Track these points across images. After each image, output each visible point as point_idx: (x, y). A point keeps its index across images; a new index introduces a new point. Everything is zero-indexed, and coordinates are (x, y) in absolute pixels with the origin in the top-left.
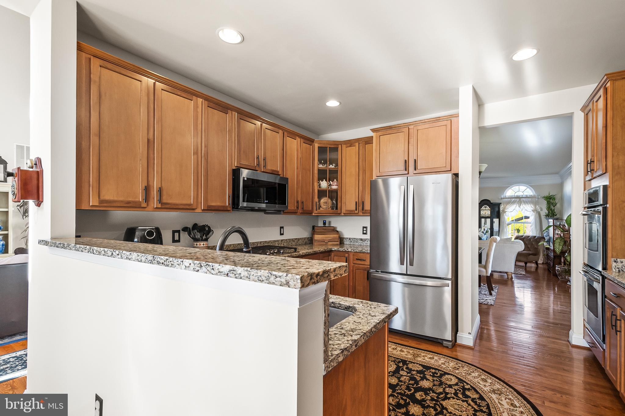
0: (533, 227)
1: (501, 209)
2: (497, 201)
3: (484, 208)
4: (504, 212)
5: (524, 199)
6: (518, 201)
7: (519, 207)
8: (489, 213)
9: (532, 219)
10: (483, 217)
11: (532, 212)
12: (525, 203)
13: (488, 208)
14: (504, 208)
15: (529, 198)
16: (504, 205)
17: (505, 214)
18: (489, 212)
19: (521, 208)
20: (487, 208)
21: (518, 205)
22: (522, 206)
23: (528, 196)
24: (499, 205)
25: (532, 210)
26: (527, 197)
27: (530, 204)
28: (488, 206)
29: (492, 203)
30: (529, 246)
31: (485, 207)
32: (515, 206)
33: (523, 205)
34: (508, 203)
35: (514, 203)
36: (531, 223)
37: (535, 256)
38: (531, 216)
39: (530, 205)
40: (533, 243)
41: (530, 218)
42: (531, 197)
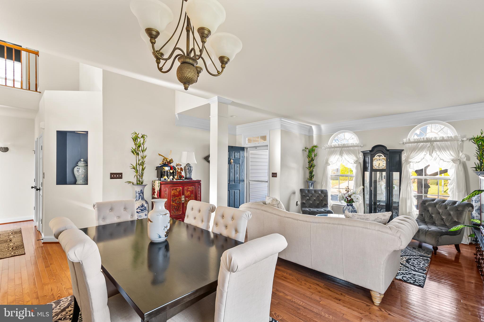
0: (452, 185)
1: (403, 158)
2: (398, 147)
3: (378, 158)
4: (408, 162)
5: (439, 143)
6: (428, 146)
7: (430, 154)
8: (384, 164)
9: (452, 174)
10: (376, 170)
11: (452, 163)
12: (441, 149)
13: (383, 157)
14: (408, 158)
15: (446, 141)
16: (407, 152)
17: (408, 165)
18: (385, 162)
19: (434, 158)
20: (381, 157)
21: (428, 153)
22: (435, 154)
23: (445, 138)
24: (399, 152)
25: (452, 160)
26: (443, 140)
27: (448, 150)
28: (382, 155)
29: (388, 150)
30: (444, 217)
31: (380, 156)
32: (424, 153)
33: (437, 152)
34: (414, 149)
35: (421, 149)
36: (451, 179)
37: (455, 236)
38: (450, 169)
39: (448, 153)
40: (452, 213)
41: (448, 171)
42: (450, 140)
